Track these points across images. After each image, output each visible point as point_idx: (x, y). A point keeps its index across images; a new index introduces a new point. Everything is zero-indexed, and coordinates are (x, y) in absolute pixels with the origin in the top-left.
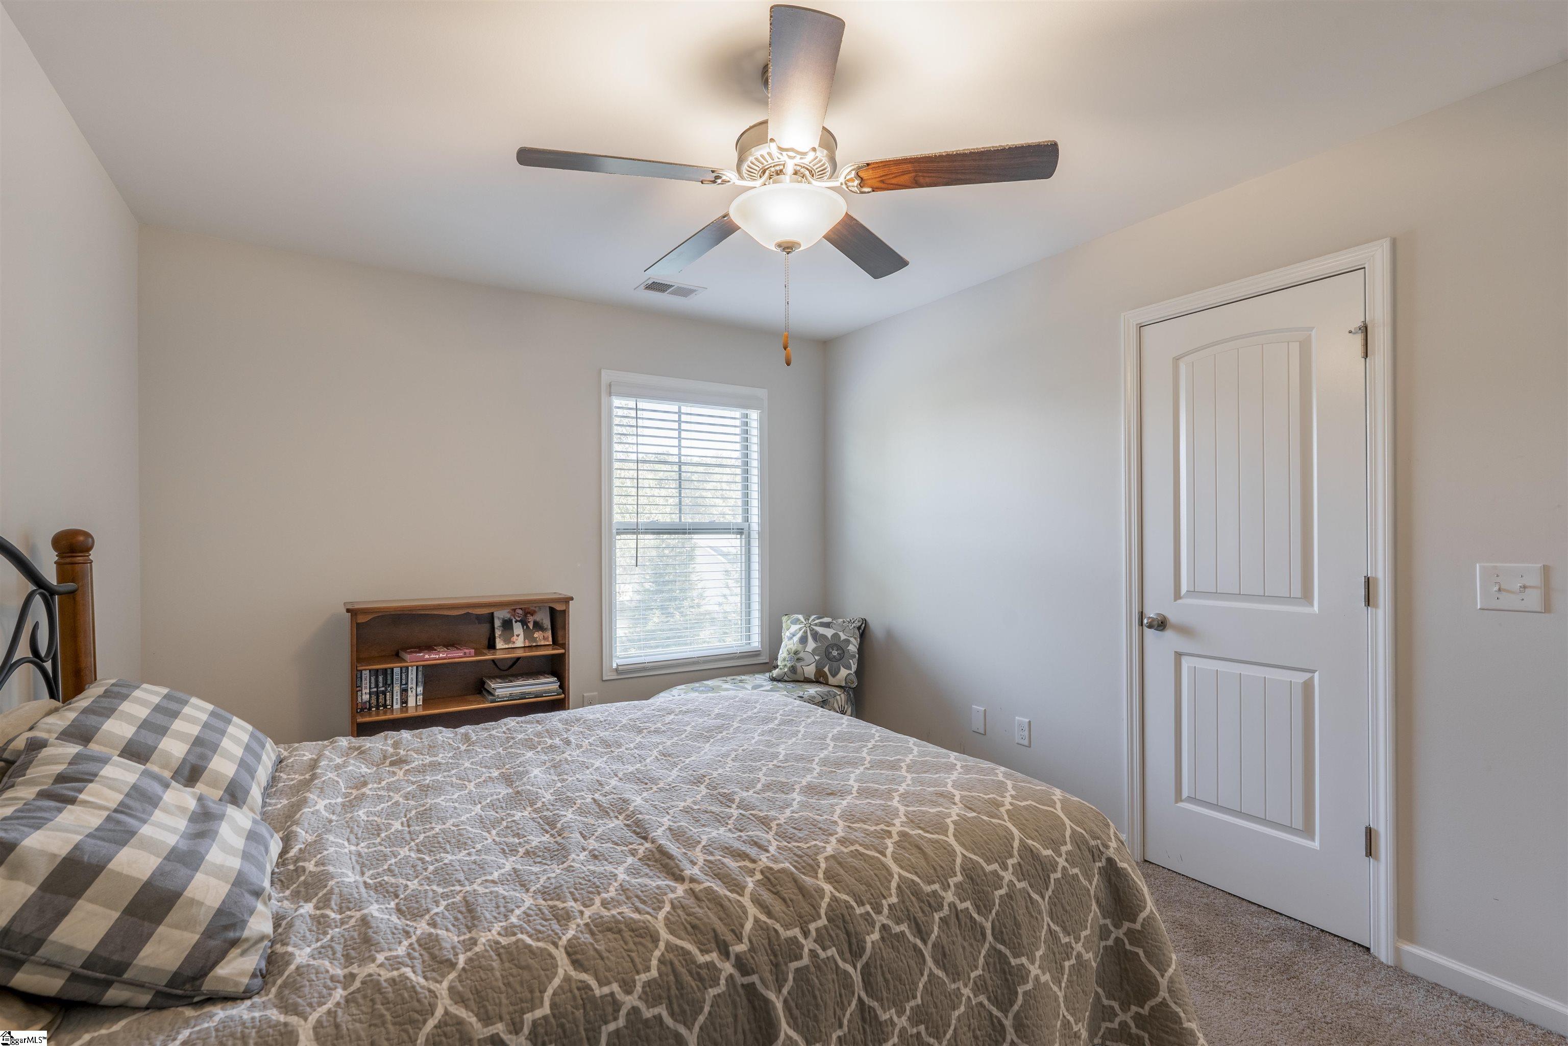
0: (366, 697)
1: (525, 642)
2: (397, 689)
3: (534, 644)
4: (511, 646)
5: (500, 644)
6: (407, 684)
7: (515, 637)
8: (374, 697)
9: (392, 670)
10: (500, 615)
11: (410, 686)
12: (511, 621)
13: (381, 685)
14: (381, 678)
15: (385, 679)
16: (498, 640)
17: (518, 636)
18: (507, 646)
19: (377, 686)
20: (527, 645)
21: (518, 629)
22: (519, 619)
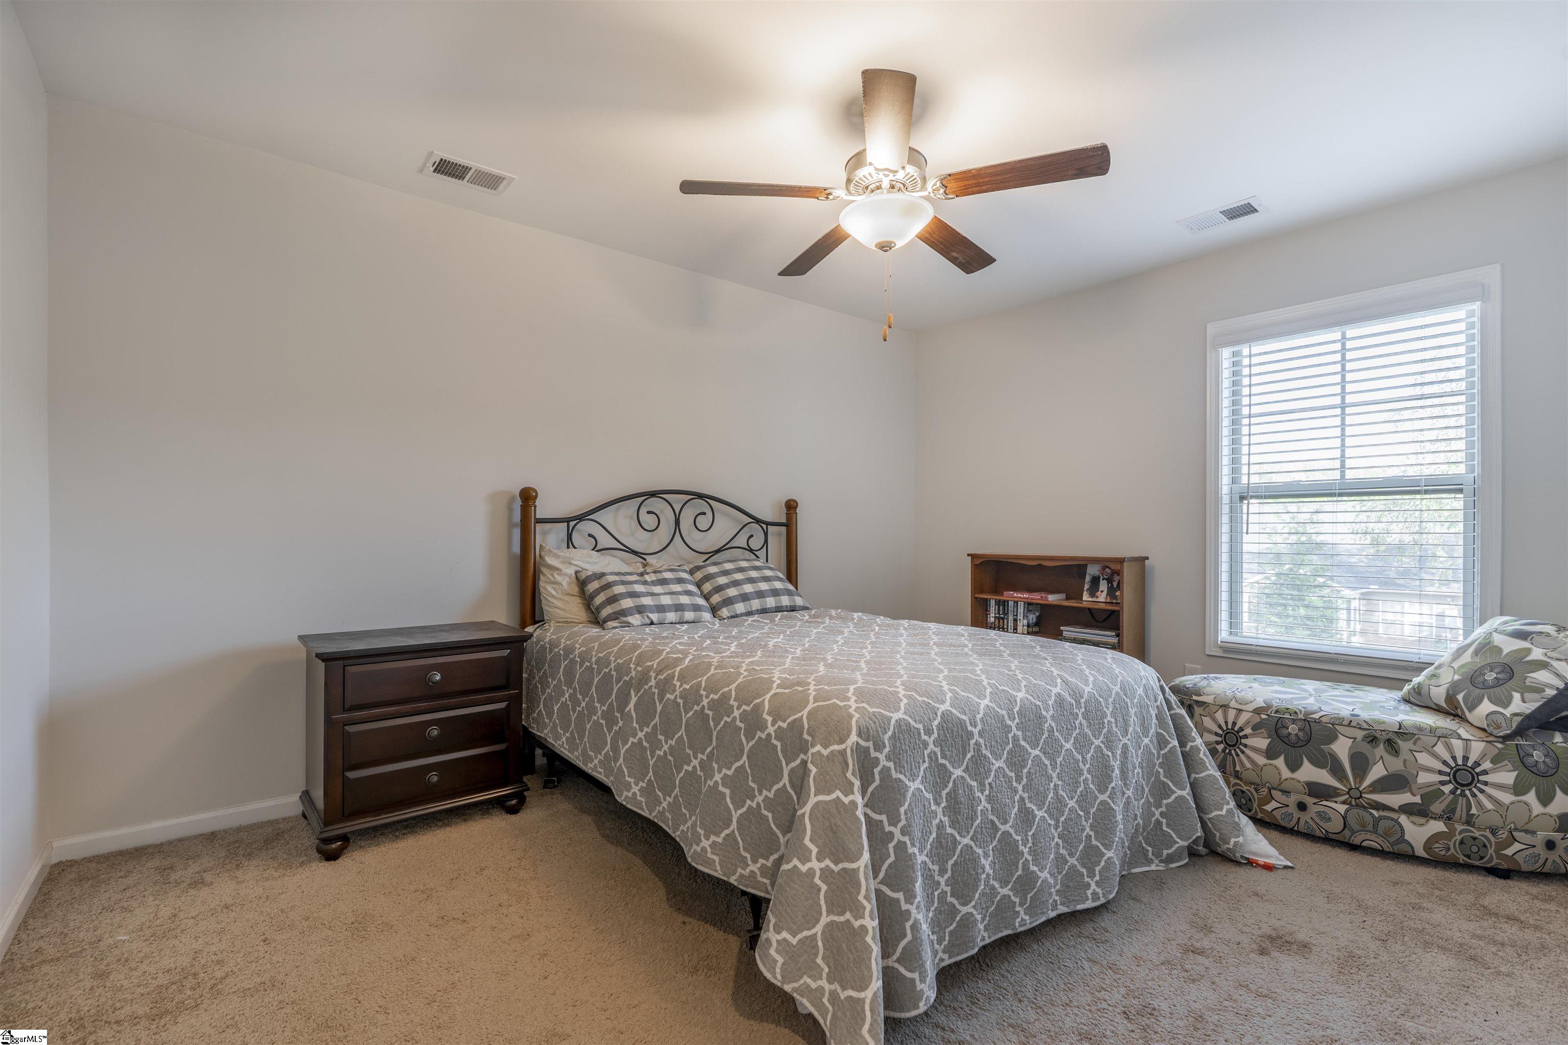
0: (992, 620)
1: (1106, 598)
2: (1011, 618)
3: (1114, 601)
4: (1094, 599)
5: (1086, 597)
6: (1017, 615)
7: (1099, 593)
8: (997, 621)
9: (1008, 602)
10: (1093, 570)
11: (1019, 618)
12: (1098, 578)
13: (1001, 613)
14: (1001, 607)
15: (1004, 609)
16: (1085, 593)
17: (1102, 592)
18: (1091, 599)
19: (999, 613)
20: (1108, 601)
21: (1103, 586)
22: (1106, 577)
